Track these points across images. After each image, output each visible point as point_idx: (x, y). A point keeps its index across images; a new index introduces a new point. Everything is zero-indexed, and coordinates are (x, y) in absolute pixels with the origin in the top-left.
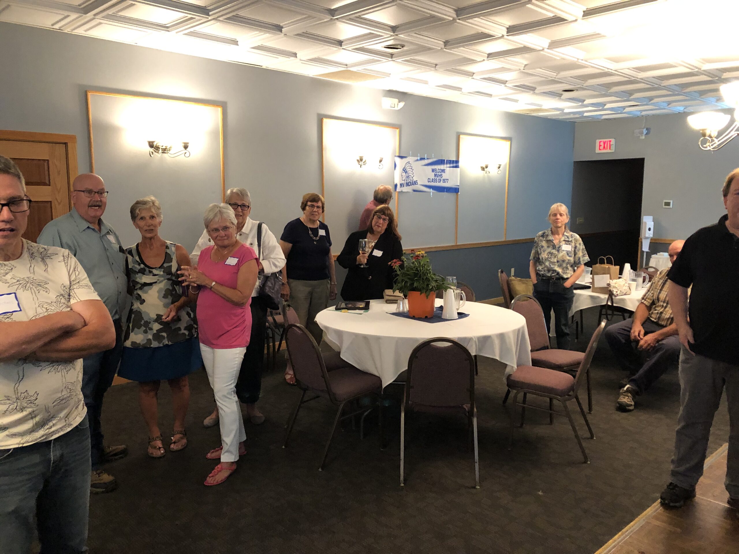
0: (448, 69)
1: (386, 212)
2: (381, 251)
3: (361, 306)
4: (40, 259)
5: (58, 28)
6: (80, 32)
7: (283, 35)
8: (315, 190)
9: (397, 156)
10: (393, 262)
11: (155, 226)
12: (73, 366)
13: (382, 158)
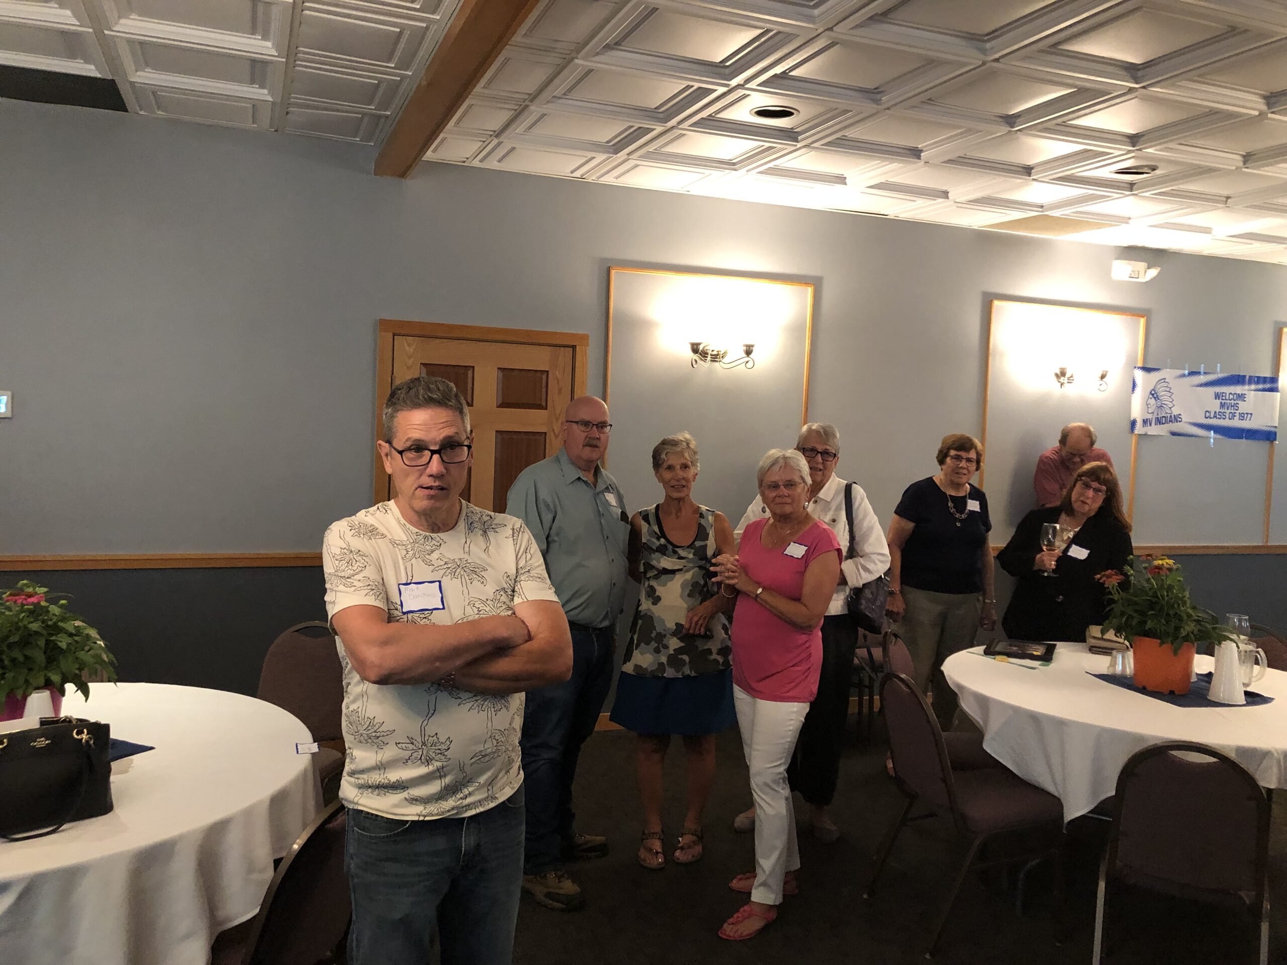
0: (1254, 204)
1: (1102, 477)
2: (1086, 548)
3: (1035, 653)
4: (481, 532)
5: (580, 177)
6: (609, 179)
7: (922, 163)
8: (965, 428)
9: (1139, 368)
10: (1104, 575)
11: (687, 480)
12: (506, 704)
13: (1107, 372)
